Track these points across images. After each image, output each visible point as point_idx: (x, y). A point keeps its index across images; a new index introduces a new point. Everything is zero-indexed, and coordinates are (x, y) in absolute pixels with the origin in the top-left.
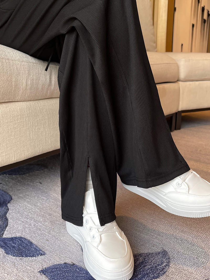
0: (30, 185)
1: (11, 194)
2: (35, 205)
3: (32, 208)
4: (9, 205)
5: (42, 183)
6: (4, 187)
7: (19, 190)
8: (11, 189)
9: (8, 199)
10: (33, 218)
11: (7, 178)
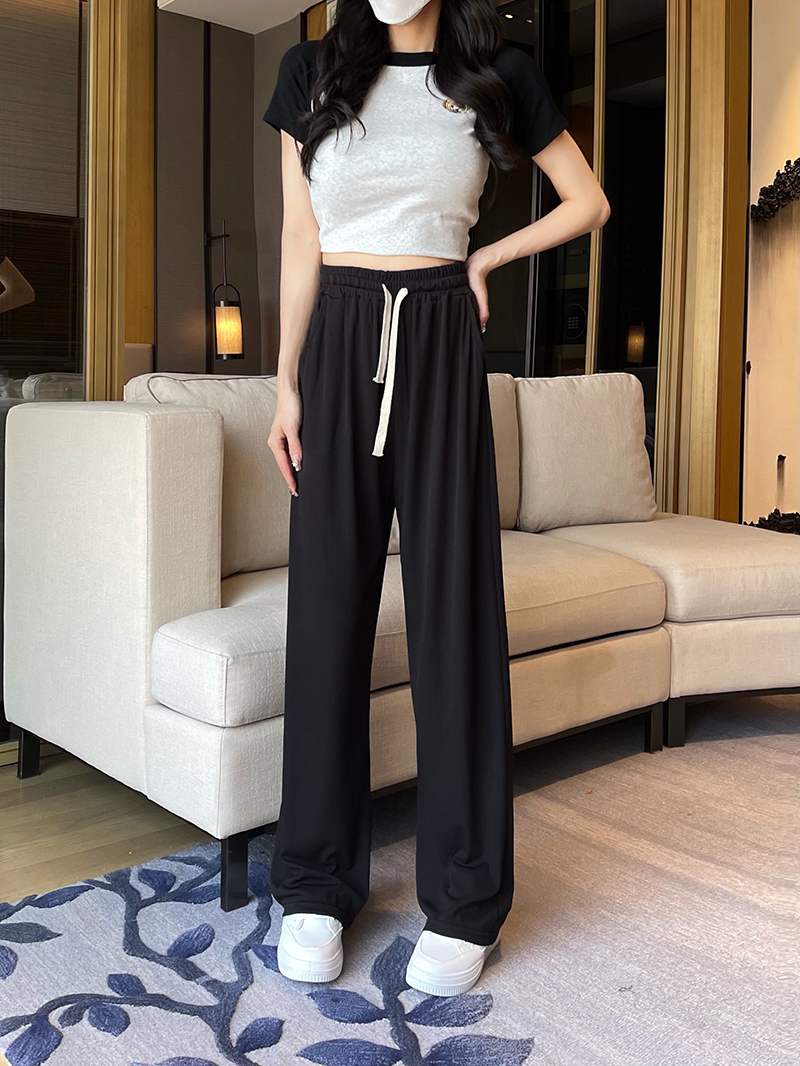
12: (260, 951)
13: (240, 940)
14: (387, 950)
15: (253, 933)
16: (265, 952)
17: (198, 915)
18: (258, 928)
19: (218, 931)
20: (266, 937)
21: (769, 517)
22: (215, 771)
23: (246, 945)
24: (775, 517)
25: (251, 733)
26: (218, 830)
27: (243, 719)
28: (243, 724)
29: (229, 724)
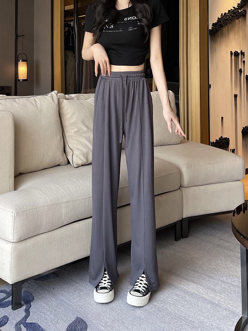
0: (47, 289)
1: (34, 296)
2: (47, 304)
3: (45, 306)
4: (31, 303)
5: (55, 288)
6: (31, 290)
7: (40, 293)
8: (34, 292)
9: (31, 299)
10: (45, 312)
11: (33, 283)
12: (25, 325)
13: (18, 321)
14: (72, 322)
15: (23, 319)
16: (27, 325)
17: (3, 312)
18: (25, 316)
19: (10, 318)
20: (28, 319)
21: (219, 139)
22: (9, 259)
23: (20, 323)
24: (221, 139)
25: (23, 244)
26: (10, 281)
27: (20, 239)
28: (20, 241)
29: (15, 241)
